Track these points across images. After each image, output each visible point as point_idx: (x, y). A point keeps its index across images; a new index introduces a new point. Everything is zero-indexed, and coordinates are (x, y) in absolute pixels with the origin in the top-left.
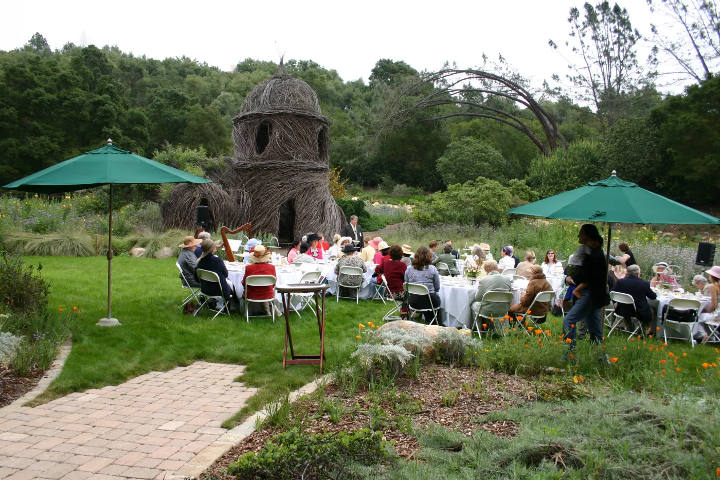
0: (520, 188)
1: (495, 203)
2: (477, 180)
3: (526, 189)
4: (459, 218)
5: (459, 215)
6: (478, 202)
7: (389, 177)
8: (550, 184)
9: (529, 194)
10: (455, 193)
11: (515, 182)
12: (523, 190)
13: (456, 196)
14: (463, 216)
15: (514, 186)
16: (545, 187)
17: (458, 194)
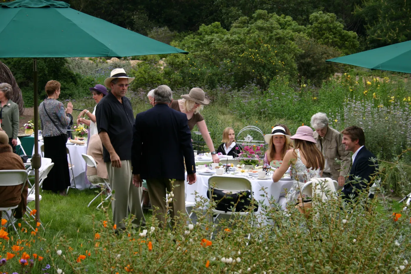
0: (324, 26)
1: (267, 51)
2: (255, 15)
3: (335, 28)
4: (210, 77)
5: (209, 72)
6: (243, 51)
7: (145, 16)
8: (392, 19)
9: (340, 35)
10: (208, 38)
11: (316, 17)
12: (330, 29)
13: (209, 43)
14: (216, 75)
15: (315, 24)
16: (384, 22)
17: (212, 39)
